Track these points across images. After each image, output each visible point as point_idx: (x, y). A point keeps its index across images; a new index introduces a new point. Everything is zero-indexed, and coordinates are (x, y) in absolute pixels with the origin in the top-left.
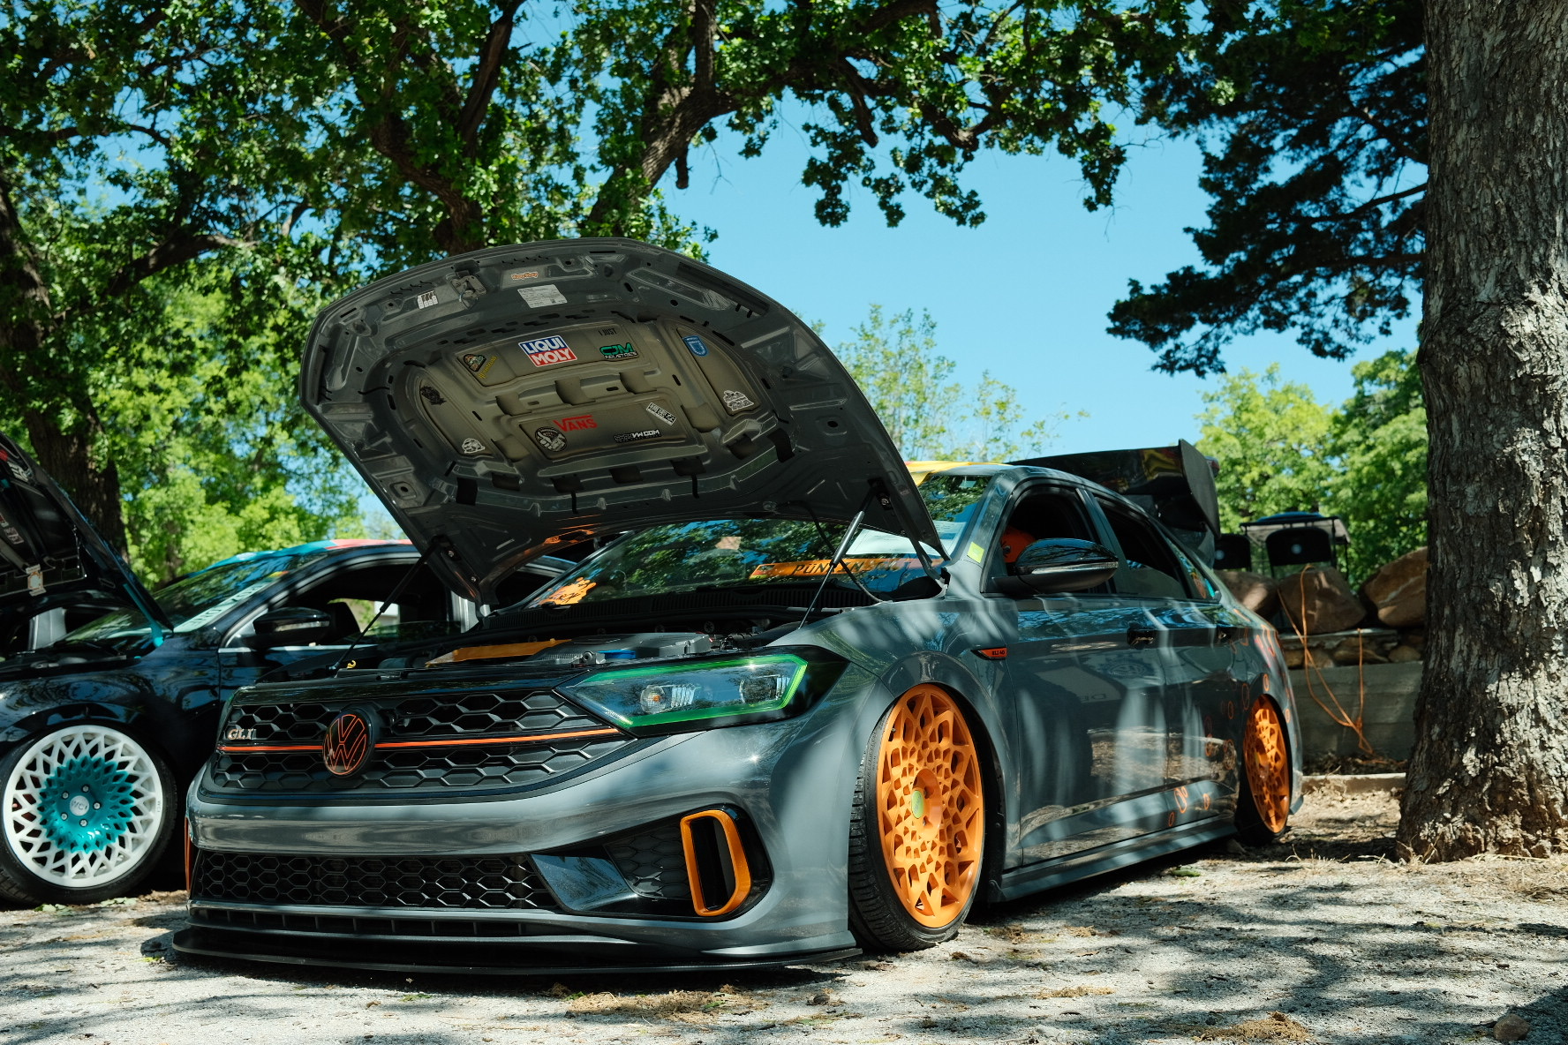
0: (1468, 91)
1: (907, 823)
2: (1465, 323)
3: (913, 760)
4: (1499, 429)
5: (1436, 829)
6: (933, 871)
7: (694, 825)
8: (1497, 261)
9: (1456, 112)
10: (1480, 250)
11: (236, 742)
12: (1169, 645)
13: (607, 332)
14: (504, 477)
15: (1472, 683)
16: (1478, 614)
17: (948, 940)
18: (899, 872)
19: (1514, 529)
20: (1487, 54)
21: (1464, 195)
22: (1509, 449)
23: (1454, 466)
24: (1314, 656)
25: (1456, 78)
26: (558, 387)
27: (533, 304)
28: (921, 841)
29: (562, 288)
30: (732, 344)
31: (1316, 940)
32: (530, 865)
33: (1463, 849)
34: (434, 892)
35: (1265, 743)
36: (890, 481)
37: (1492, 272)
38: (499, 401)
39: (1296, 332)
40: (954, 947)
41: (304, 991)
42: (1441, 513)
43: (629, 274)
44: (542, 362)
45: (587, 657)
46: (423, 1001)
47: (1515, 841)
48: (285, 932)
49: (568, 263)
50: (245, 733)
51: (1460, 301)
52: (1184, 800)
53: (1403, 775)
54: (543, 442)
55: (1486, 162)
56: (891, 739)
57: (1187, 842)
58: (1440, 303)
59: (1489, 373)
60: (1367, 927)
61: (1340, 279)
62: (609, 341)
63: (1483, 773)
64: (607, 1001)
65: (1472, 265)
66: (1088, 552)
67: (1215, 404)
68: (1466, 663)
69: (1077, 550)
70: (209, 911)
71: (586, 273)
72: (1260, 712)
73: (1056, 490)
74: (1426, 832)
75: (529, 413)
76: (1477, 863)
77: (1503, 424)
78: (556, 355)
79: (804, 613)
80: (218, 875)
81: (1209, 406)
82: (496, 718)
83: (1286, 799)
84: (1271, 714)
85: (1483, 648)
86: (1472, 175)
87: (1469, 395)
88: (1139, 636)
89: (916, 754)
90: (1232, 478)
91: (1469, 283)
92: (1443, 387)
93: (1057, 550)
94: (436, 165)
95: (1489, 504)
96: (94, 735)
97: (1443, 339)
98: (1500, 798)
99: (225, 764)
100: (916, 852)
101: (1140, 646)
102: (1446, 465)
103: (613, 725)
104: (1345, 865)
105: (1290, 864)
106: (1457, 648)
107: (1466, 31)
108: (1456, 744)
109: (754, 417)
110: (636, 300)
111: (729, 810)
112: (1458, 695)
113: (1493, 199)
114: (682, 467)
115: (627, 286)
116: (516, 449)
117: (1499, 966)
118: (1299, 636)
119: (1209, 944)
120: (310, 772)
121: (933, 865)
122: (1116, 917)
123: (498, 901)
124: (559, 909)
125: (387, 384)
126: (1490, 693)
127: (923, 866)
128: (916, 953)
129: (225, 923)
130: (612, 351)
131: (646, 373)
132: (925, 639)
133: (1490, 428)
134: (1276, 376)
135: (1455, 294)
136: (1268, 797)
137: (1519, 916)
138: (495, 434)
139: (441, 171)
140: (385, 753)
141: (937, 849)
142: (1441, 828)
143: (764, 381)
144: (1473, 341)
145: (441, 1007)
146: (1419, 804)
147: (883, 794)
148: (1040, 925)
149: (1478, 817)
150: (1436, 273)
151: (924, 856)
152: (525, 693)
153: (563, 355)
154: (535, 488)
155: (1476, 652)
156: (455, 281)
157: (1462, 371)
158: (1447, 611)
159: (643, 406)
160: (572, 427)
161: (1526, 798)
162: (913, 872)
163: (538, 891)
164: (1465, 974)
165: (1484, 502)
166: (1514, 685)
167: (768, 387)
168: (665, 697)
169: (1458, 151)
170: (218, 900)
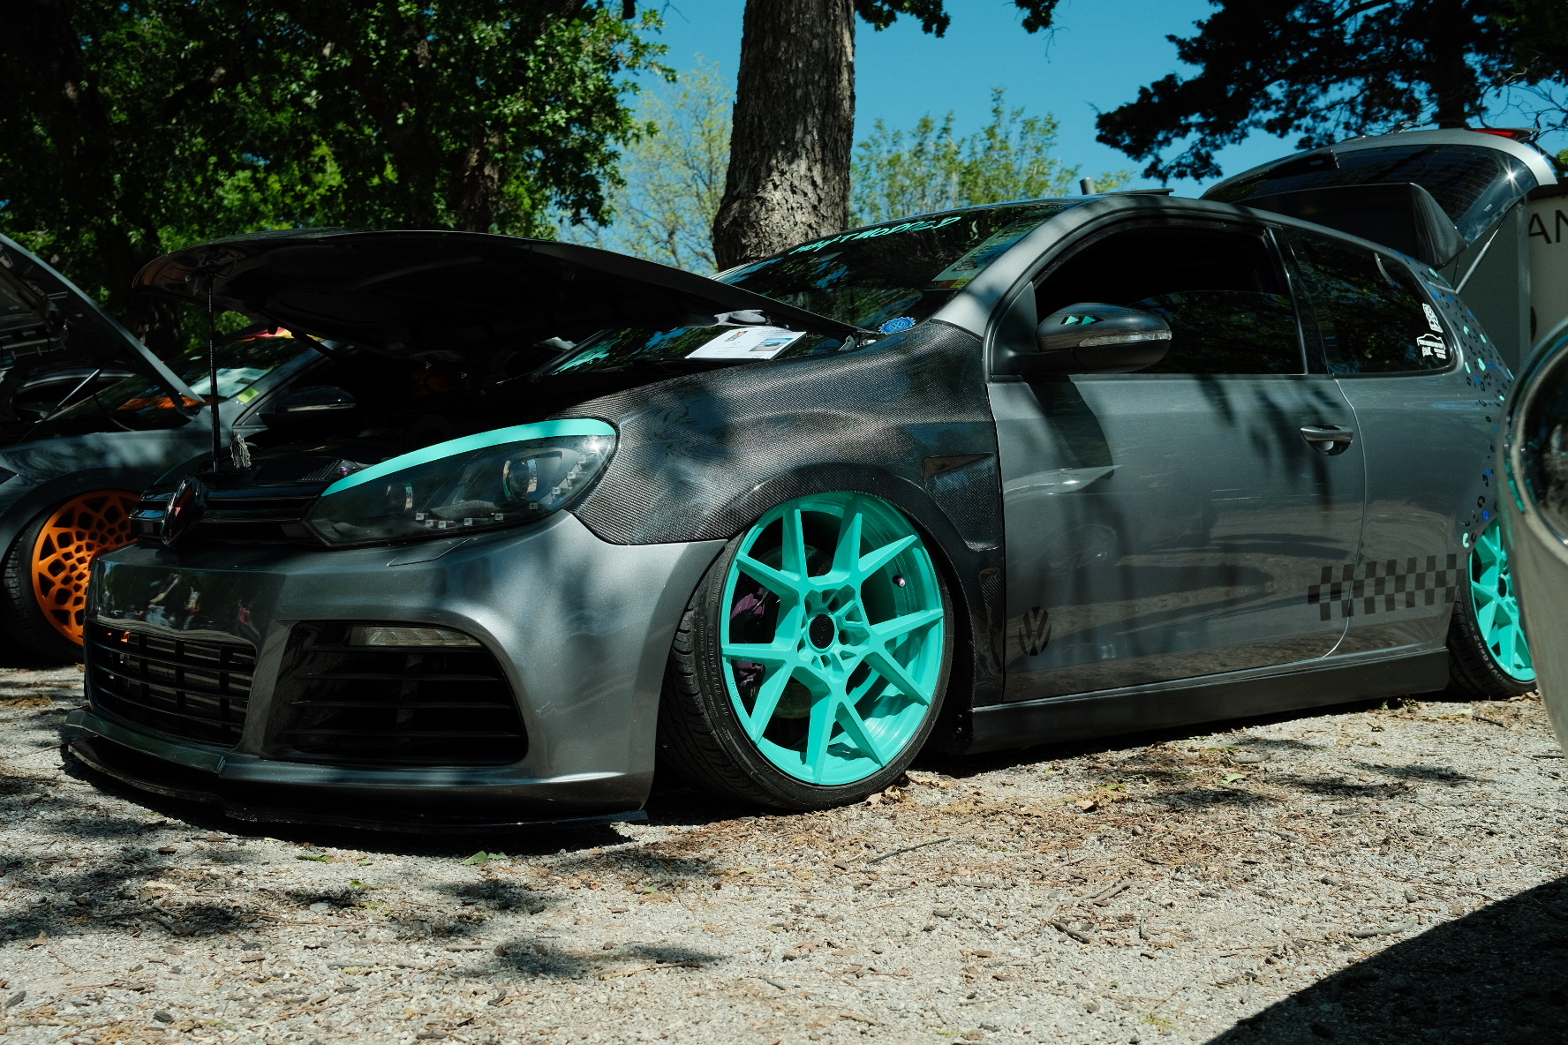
89: (98, 537)
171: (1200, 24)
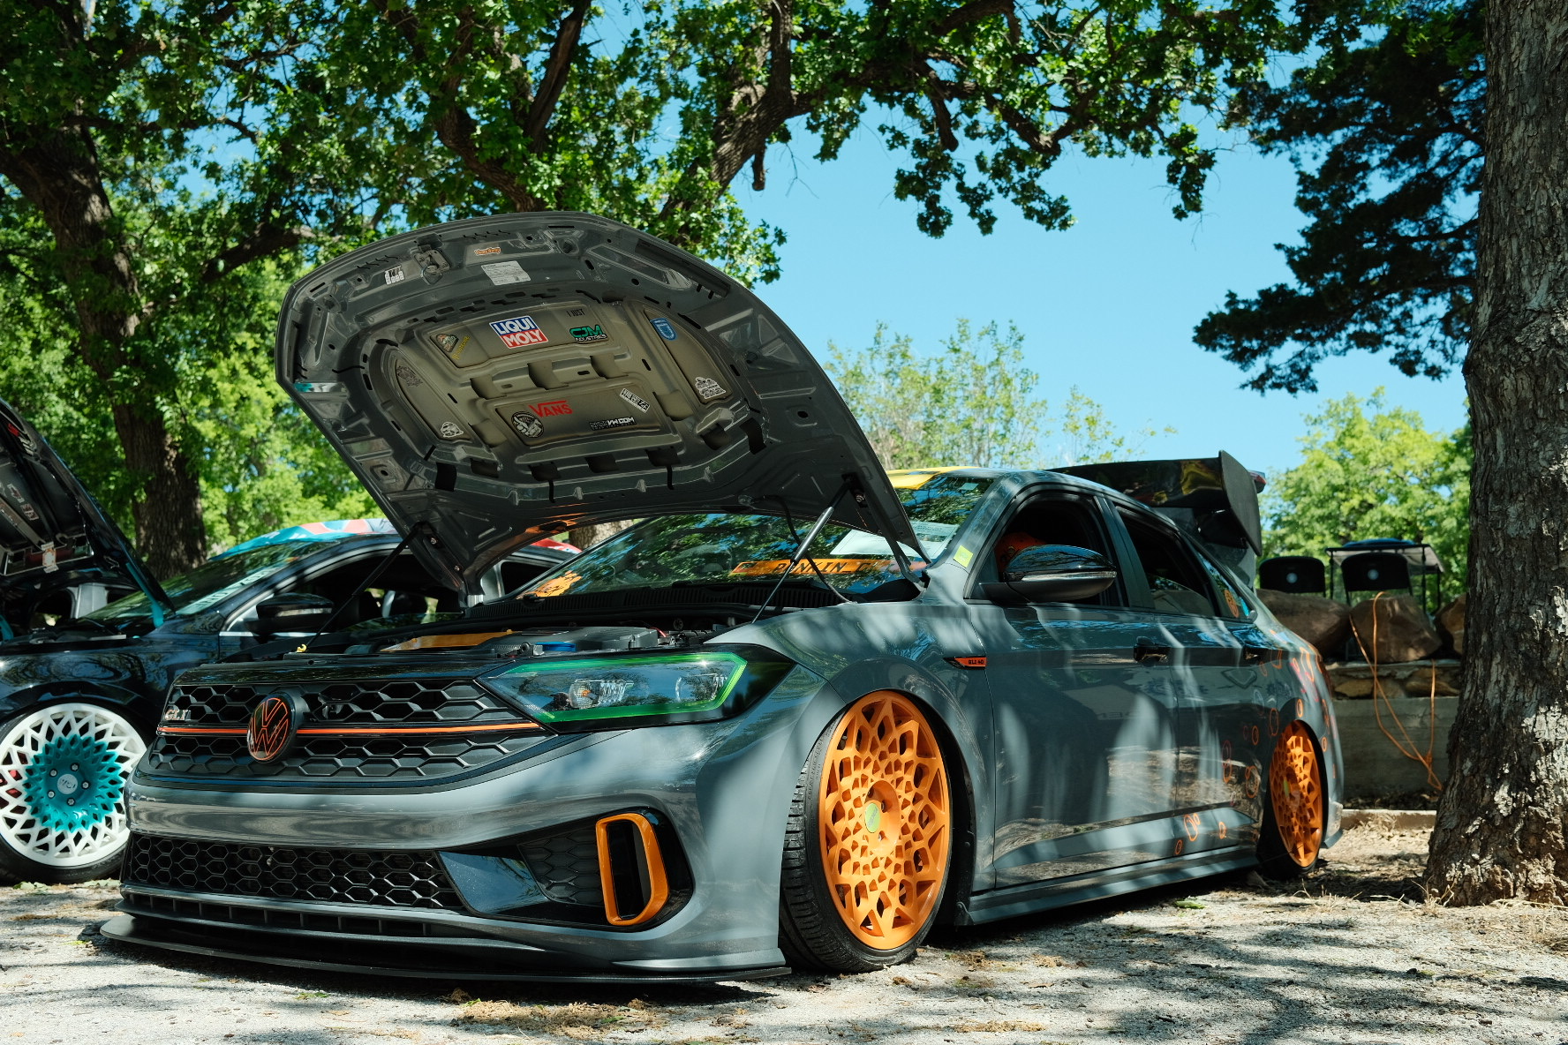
0: (1527, 85)
1: (858, 837)
2: (1513, 332)
3: (868, 771)
4: (1545, 446)
5: (1463, 870)
6: (886, 890)
7: (610, 828)
8: (1551, 267)
9: (1513, 108)
10: (1533, 255)
11: (171, 723)
12: (1184, 664)
13: (576, 312)
14: (483, 462)
15: (1507, 717)
16: (1517, 643)
17: (899, 964)
18: (843, 889)
19: (1558, 552)
20: (1549, 47)
21: (1519, 196)
22: (1556, 467)
23: (1496, 485)
24: (1385, 687)
25: (1516, 73)
26: (531, 370)
27: (497, 282)
28: (872, 858)
29: (526, 265)
30: (699, 327)
31: (1291, 982)
32: (438, 865)
33: (1489, 892)
34: (342, 886)
35: (1297, 772)
36: (864, 477)
37: (1545, 279)
38: (473, 383)
39: (1390, 352)
40: (905, 971)
41: (207, 984)
42: (1482, 534)
43: (589, 251)
44: (514, 344)
45: (524, 648)
46: (319, 1000)
47: (1547, 887)
48: (200, 921)
49: (530, 238)
50: (180, 715)
51: (1509, 308)
52: (1195, 827)
53: (1434, 813)
54: (520, 428)
55: (1543, 161)
56: (840, 747)
57: (1198, 872)
58: (1489, 311)
59: (1537, 386)
60: (1356, 971)
61: (1439, 299)
62: (579, 322)
63: (1515, 813)
64: (503, 1009)
65: (1524, 271)
66: (1088, 560)
67: (1318, 428)
68: (1503, 695)
69: (1078, 558)
70: (136, 896)
71: (546, 248)
72: (1293, 739)
73: (1074, 497)
74: (1453, 873)
75: (504, 396)
76: (1503, 908)
77: (1549, 440)
78: (527, 336)
79: (757, 611)
80: (144, 859)
81: (1311, 428)
82: (416, 708)
83: (1318, 832)
84: (1305, 742)
85: (1521, 679)
86: (1527, 175)
87: (1515, 409)
88: (1150, 652)
89: (871, 765)
90: (1334, 504)
91: (1520, 290)
92: (1488, 400)
93: (1061, 556)
94: (504, 159)
95: (1533, 525)
96: (84, 713)
97: (1490, 348)
98: (1533, 841)
99: (162, 745)
100: (866, 868)
101: (1149, 663)
102: (1488, 483)
103: (534, 720)
104: (1364, 905)
105: (1299, 900)
106: (1494, 678)
107: (1527, 22)
108: (1488, 780)
109: (727, 406)
110: (598, 279)
111: (649, 815)
112: (1492, 729)
113: (1549, 200)
114: (657, 457)
115: (588, 263)
116: (493, 434)
117: (1482, 1022)
118: (1369, 665)
119: (1175, 981)
120: (236, 756)
121: (885, 884)
122: (1092, 947)
123: (405, 899)
124: (464, 911)
125: (362, 364)
126: (1527, 727)
127: (873, 883)
128: (860, 976)
129: (148, 909)
130: (583, 332)
131: (616, 357)
132: (888, 644)
133: (1535, 444)
134: (1381, 401)
135: (1504, 302)
136: (1296, 829)
137: (1527, 968)
138: (470, 418)
139: (506, 167)
140: (306, 740)
141: (892, 867)
142: (1468, 869)
143: (732, 367)
144: (1521, 351)
145: (334, 1006)
146: (1448, 843)
147: (828, 804)
148: (1010, 951)
149: (1508, 860)
150: (1486, 279)
151: (875, 873)
152: (446, 683)
153: (534, 337)
154: (513, 475)
155: (1513, 683)
156: (419, 256)
157: (1508, 383)
158: (1484, 639)
159: (616, 391)
160: (548, 412)
161: (1561, 841)
162: (860, 891)
163: (446, 890)
164: (1440, 1029)
165: (1527, 523)
166: (1552, 720)
167: (737, 374)
168: (596, 692)
169: (1514, 150)
170: (145, 885)
171: (1303, 233)
